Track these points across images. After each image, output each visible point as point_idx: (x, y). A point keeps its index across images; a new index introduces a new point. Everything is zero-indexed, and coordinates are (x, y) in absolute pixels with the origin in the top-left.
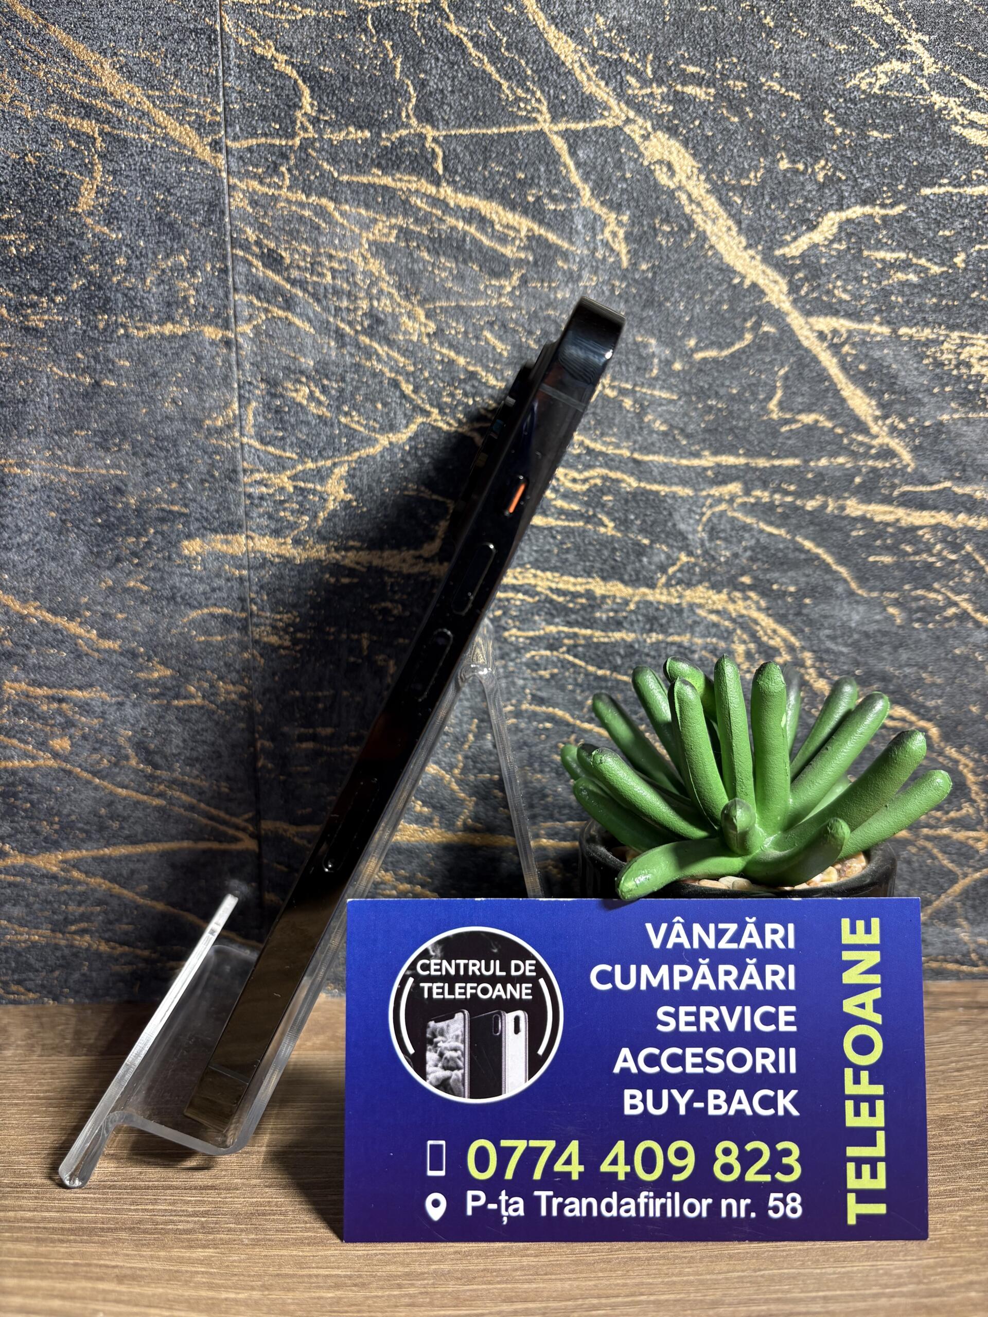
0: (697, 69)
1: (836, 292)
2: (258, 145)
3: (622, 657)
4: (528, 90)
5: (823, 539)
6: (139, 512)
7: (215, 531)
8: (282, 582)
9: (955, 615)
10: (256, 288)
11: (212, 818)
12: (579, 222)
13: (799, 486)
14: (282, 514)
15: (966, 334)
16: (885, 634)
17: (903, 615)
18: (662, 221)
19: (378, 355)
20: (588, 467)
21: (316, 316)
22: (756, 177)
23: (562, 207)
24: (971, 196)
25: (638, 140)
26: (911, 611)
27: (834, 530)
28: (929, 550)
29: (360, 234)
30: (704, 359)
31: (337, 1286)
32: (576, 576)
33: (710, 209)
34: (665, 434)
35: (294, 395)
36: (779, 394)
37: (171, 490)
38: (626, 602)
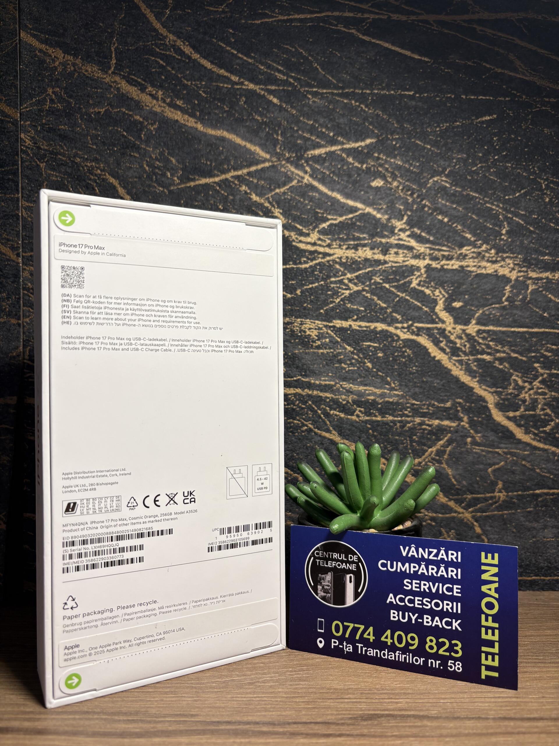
9: (306, 430)
15: (303, 320)
24: (302, 268)
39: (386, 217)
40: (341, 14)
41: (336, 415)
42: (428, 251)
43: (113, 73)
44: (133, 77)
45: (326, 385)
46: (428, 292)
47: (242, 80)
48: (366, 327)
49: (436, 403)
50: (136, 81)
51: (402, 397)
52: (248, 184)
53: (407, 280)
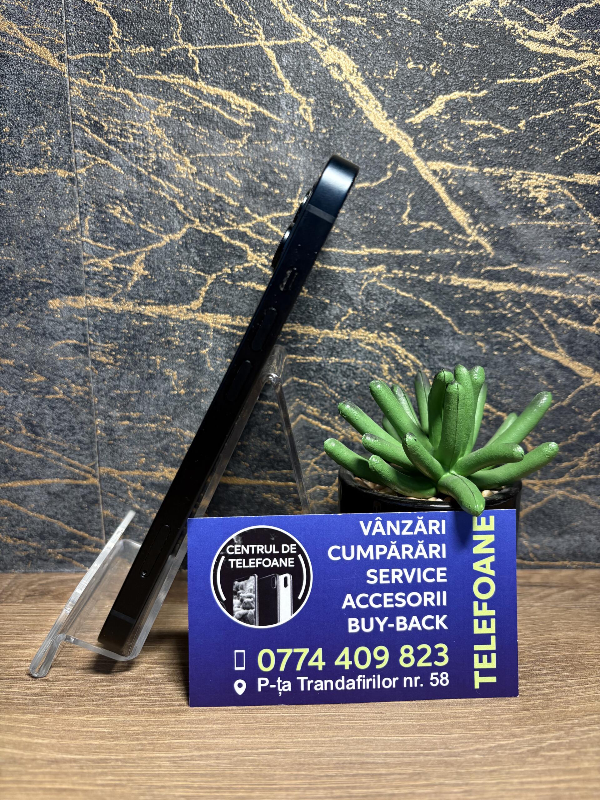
0: (356, 6)
1: (444, 145)
2: (87, 57)
3: (314, 371)
4: (250, 21)
5: (437, 299)
6: (22, 283)
7: (67, 294)
8: (108, 324)
9: (520, 346)
10: (87, 146)
11: (71, 465)
12: (283, 103)
13: (421, 266)
14: (107, 283)
15: (526, 172)
16: (476, 358)
17: (487, 347)
18: (336, 102)
19: (162, 187)
21: (124, 163)
22: (393, 73)
23: (274, 94)
24: (529, 84)
25: (319, 50)
26: (492, 345)
27: (444, 294)
28: (503, 306)
29: (150, 112)
30: (363, 188)
31: (102, 738)
33: (365, 94)
34: (338, 234)
35: (113, 211)
36: (409, 209)
37: (41, 269)
38: (316, 339)
41: (566, 325)
45: (555, 278)
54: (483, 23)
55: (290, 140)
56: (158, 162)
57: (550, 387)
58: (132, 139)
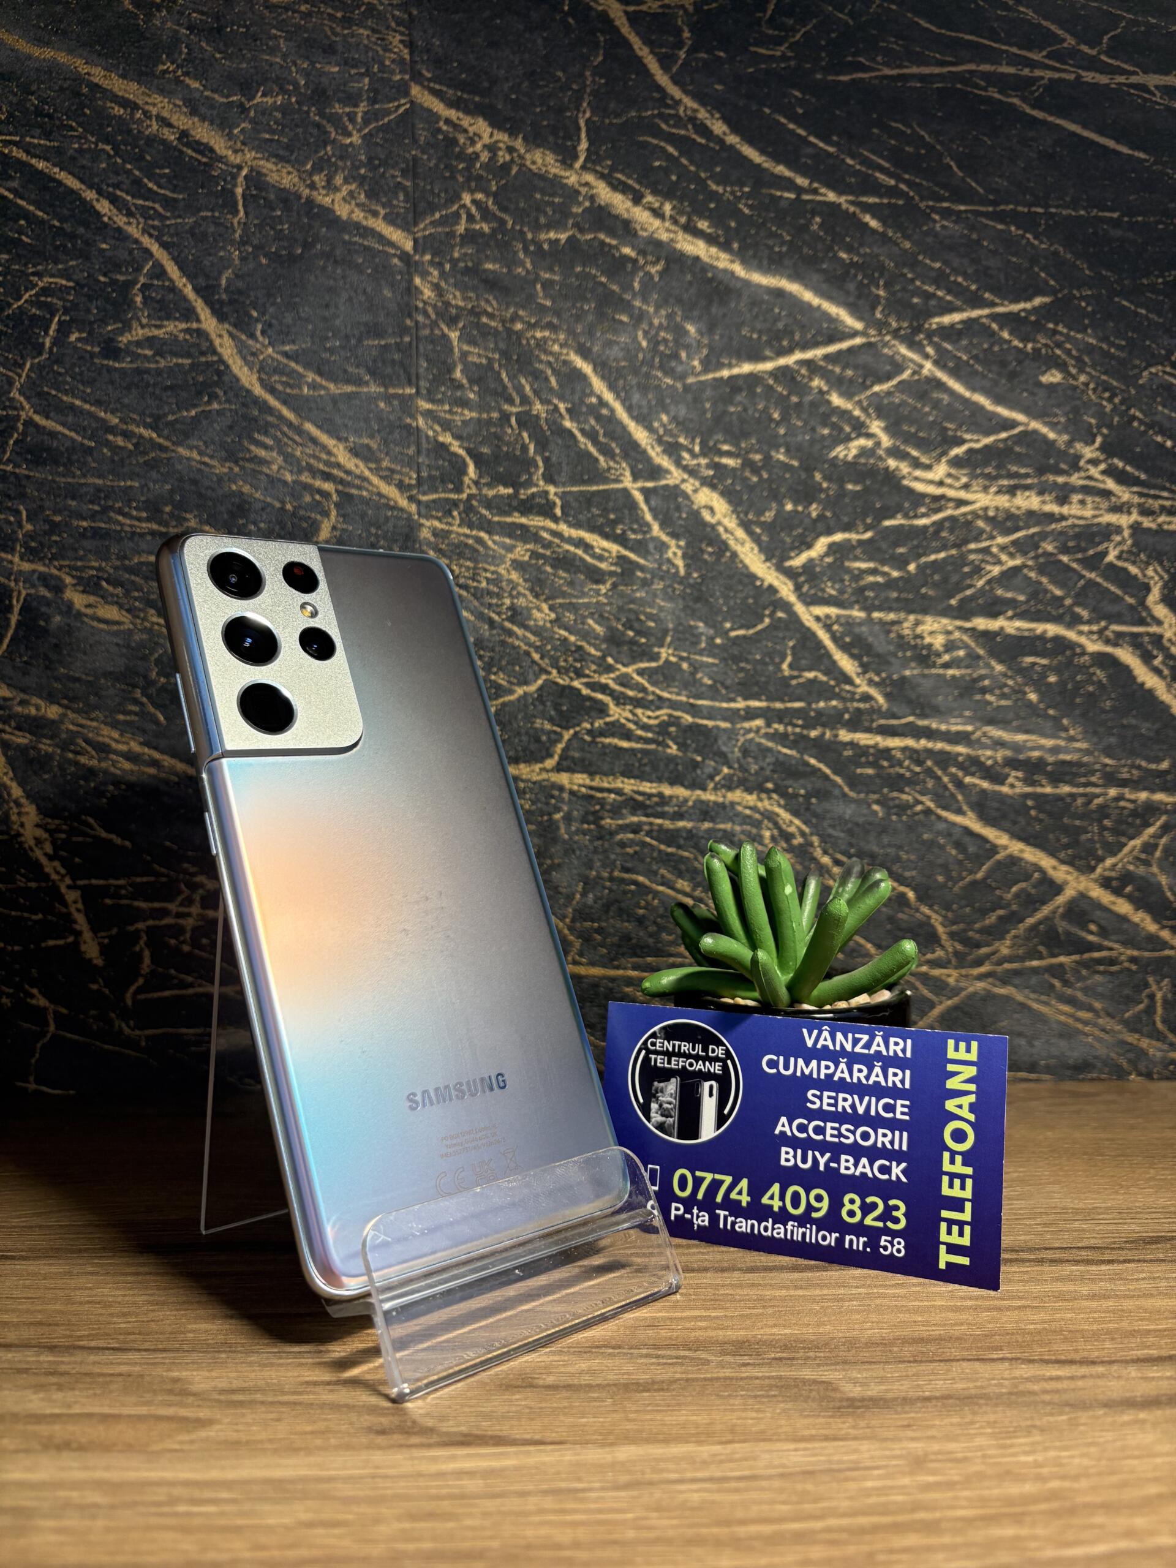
0: (729, 448)
1: (827, 589)
2: (439, 498)
3: (685, 839)
4: (617, 462)
5: (824, 757)
12: (651, 546)
13: (804, 719)
15: (920, 617)
16: (870, 824)
17: (884, 810)
18: (708, 545)
19: (517, 635)
20: (659, 708)
22: (770, 515)
23: (639, 537)
24: (918, 525)
25: (690, 493)
26: (889, 808)
27: (831, 751)
28: (900, 764)
29: (506, 556)
30: (737, 637)
32: (651, 781)
33: (739, 536)
34: (710, 686)
36: (789, 659)
38: (686, 800)
39: (1066, 437)
40: (993, 68)
41: (975, 785)
42: (1136, 500)
43: (583, 167)
44: (619, 176)
45: (958, 733)
46: (1134, 570)
47: (816, 185)
48: (1030, 630)
49: (1144, 764)
50: (624, 184)
51: (1087, 752)
52: (825, 374)
53: (1100, 548)
54: (865, 464)
55: (658, 585)
56: (512, 608)
57: (961, 857)
58: (484, 584)
